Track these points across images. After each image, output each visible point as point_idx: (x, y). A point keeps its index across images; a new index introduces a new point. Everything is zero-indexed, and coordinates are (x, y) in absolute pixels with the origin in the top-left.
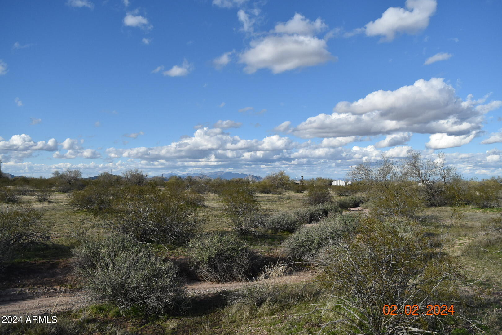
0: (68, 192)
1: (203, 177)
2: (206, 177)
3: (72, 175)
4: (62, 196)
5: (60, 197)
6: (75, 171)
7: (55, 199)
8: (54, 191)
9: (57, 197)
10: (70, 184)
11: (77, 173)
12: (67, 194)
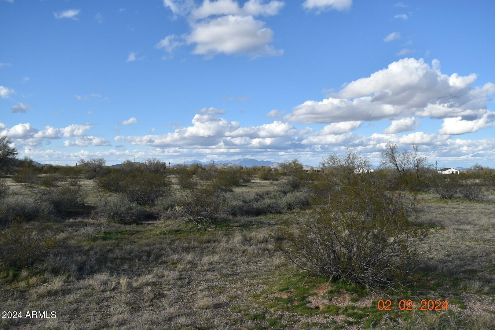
0: (93, 179)
1: (227, 165)
2: (231, 164)
3: (97, 163)
4: (89, 182)
5: (87, 182)
6: (100, 160)
7: (84, 184)
8: (81, 178)
9: (85, 182)
10: (95, 171)
11: (101, 161)
12: (92, 181)
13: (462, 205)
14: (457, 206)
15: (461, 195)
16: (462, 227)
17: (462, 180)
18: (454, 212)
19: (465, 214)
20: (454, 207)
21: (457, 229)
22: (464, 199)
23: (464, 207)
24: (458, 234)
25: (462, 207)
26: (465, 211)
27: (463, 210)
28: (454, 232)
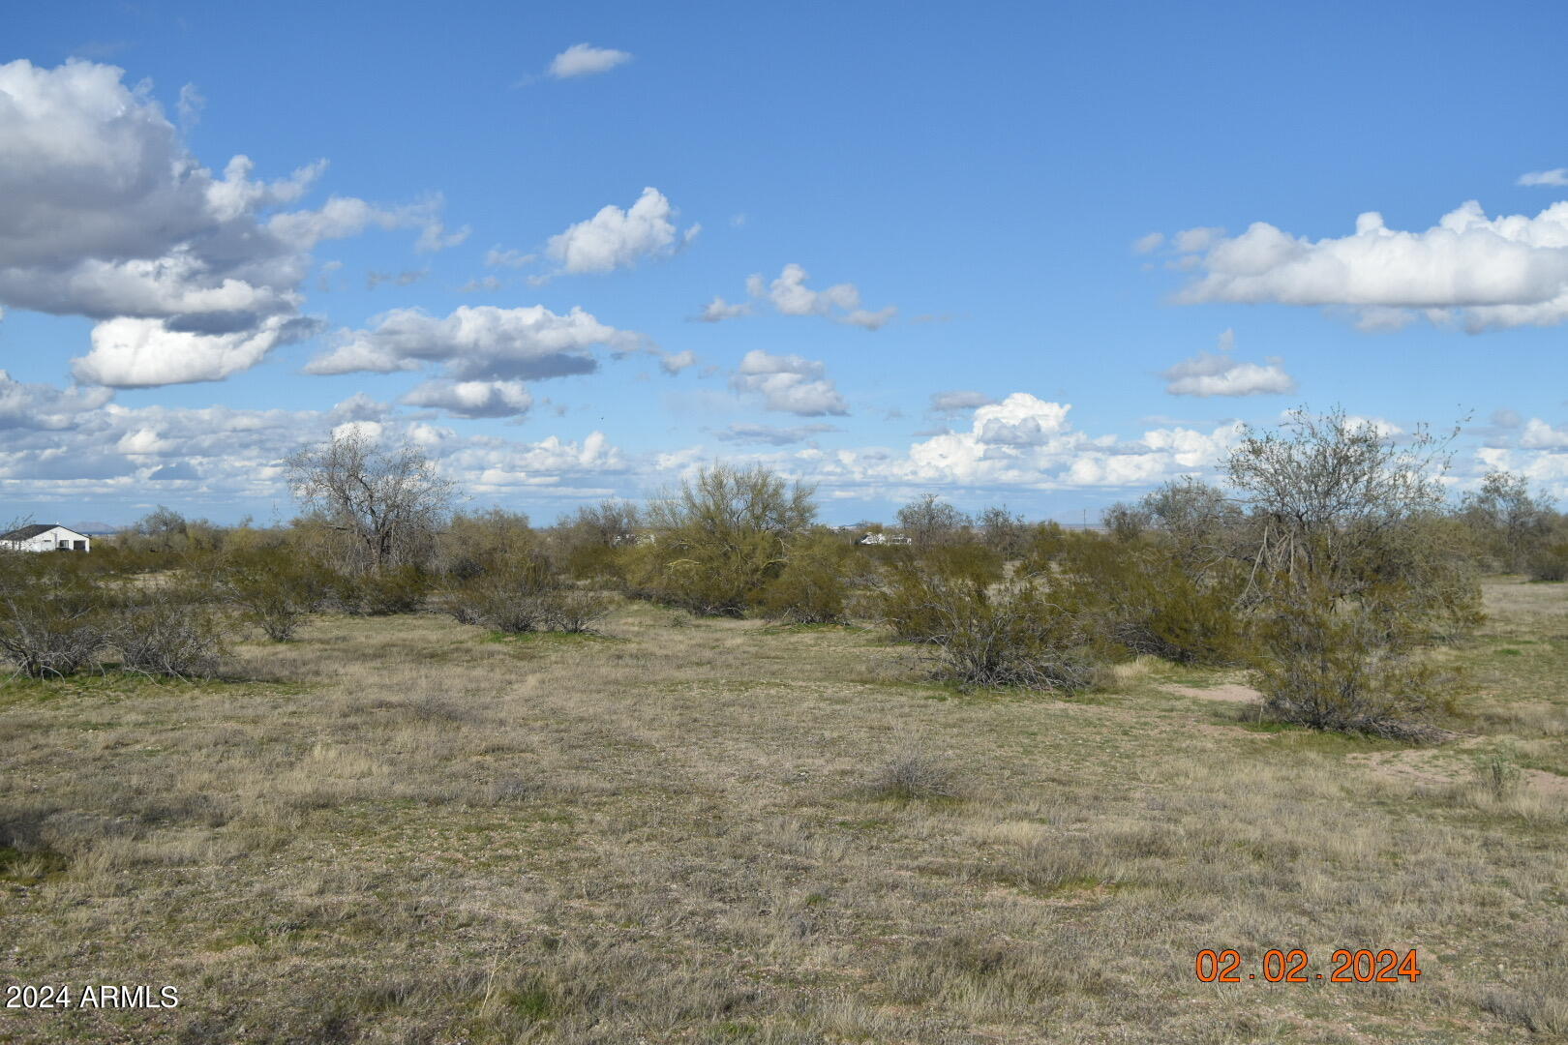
13: (128, 703)
14: (107, 714)
15: (119, 658)
16: (158, 844)
17: (107, 576)
18: (98, 752)
19: (151, 754)
20: (94, 718)
21: (134, 864)
22: (136, 673)
23: (141, 718)
24: (146, 896)
25: (133, 717)
26: (150, 741)
27: (138, 734)
28: (121, 890)
